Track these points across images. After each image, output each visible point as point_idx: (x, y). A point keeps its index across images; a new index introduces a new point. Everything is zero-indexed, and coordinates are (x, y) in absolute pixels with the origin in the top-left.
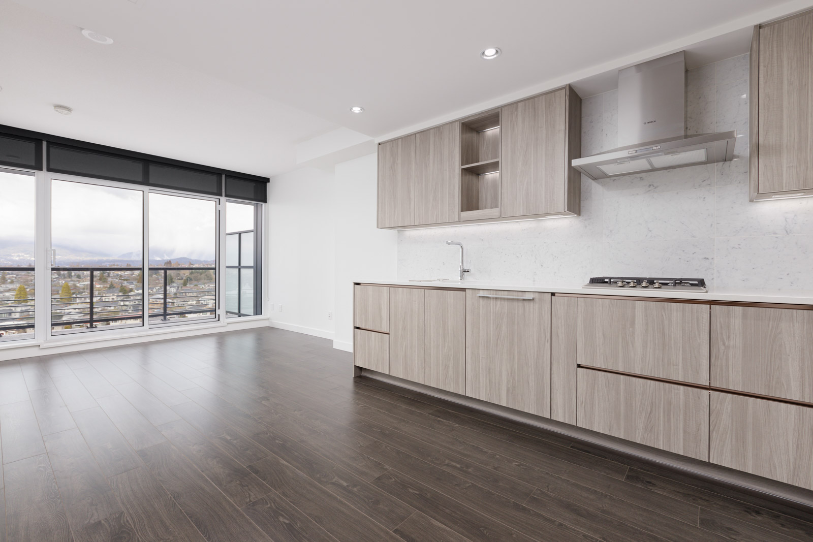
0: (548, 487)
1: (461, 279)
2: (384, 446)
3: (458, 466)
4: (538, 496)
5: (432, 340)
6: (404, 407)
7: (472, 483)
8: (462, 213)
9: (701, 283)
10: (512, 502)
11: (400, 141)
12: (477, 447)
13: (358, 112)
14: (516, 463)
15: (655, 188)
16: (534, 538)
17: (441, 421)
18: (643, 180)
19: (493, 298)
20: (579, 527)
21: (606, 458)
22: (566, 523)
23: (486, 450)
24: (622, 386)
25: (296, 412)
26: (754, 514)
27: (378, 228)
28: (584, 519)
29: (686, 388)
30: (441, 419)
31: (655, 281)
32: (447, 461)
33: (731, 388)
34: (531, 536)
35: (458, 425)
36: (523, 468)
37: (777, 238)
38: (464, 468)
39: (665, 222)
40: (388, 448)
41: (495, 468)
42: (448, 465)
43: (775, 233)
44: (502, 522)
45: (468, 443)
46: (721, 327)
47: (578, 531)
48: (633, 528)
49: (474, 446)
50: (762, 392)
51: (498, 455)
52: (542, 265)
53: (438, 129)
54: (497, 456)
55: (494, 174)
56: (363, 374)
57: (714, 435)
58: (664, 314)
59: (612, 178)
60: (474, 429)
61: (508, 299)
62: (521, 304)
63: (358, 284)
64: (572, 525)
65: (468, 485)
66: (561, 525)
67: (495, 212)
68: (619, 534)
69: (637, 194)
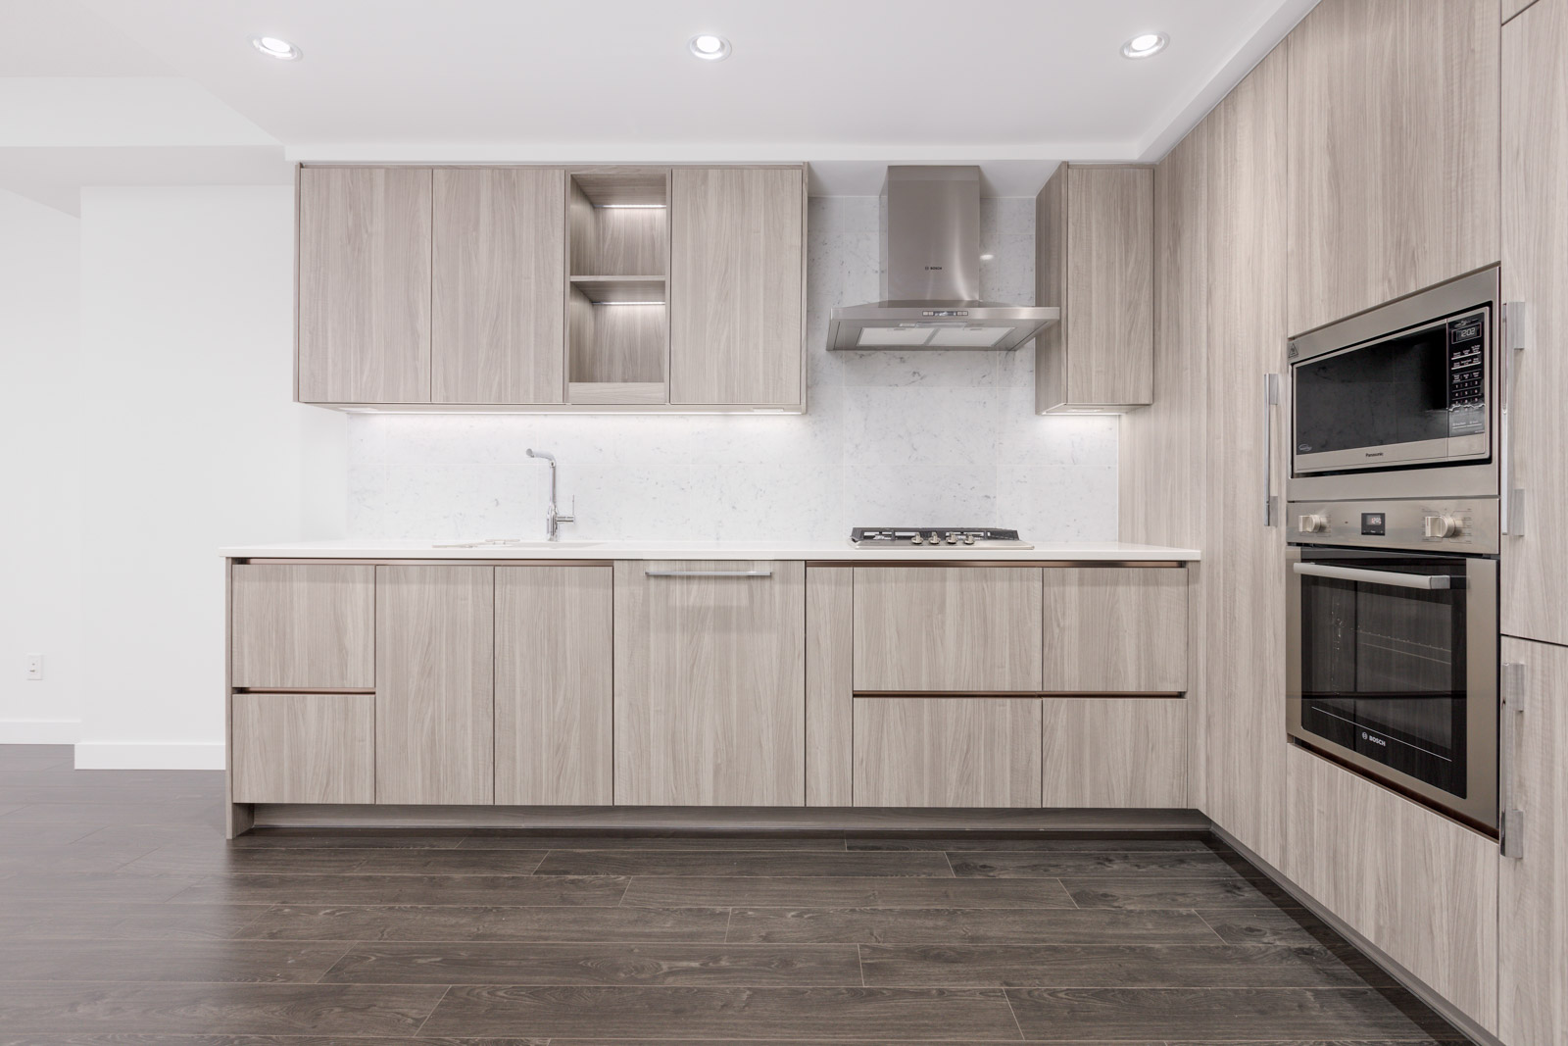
0: (872, 934)
1: (550, 540)
2: (485, 994)
3: (695, 964)
4: (873, 959)
5: (518, 690)
6: (458, 876)
7: (749, 989)
8: (571, 384)
9: (1012, 535)
10: (844, 991)
11: (379, 177)
12: (700, 910)
13: (279, 55)
14: (793, 913)
15: (922, 379)
16: (926, 1038)
17: (579, 880)
18: (904, 362)
19: (682, 577)
20: (965, 983)
21: (907, 849)
22: (945, 985)
23: (719, 909)
24: (926, 717)
25: (81, 1010)
26: (1107, 863)
27: (297, 399)
28: (961, 965)
29: (1014, 700)
30: (576, 877)
31: (947, 534)
32: (665, 966)
33: (1067, 689)
34: (919, 1037)
35: (623, 877)
36: (810, 918)
37: (1064, 468)
38: (711, 964)
39: (935, 436)
40: (501, 993)
41: (766, 938)
42: (671, 973)
43: (1062, 463)
44: (859, 1038)
45: (675, 908)
46: (1056, 601)
47: (969, 990)
48: (1022, 947)
49: (690, 910)
50: (1100, 688)
51: (751, 910)
52: (734, 507)
53: (506, 175)
54: (750, 913)
55: (631, 308)
56: (260, 821)
57: (1047, 764)
58: (985, 586)
59: (860, 352)
60: (663, 874)
61: (716, 578)
62: (744, 587)
63: (243, 561)
64: (955, 983)
65: (745, 997)
66: (941, 992)
67: (657, 390)
68: (1016, 967)
69: (897, 385)
